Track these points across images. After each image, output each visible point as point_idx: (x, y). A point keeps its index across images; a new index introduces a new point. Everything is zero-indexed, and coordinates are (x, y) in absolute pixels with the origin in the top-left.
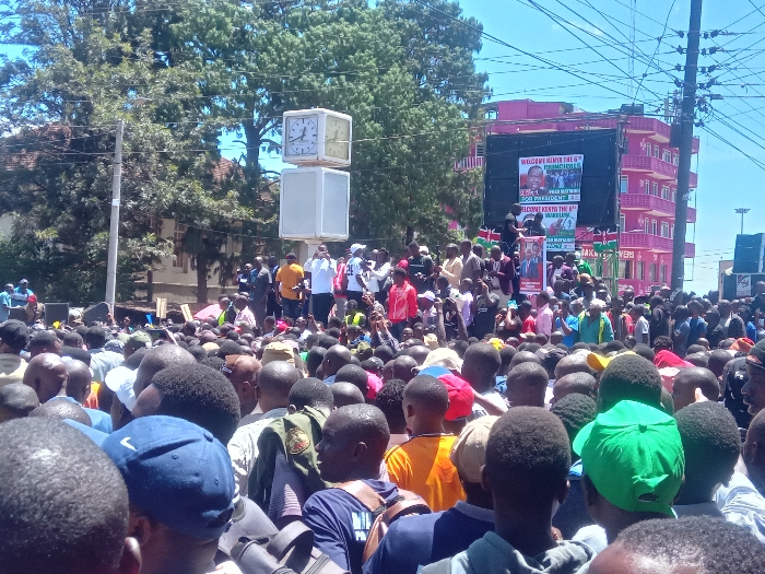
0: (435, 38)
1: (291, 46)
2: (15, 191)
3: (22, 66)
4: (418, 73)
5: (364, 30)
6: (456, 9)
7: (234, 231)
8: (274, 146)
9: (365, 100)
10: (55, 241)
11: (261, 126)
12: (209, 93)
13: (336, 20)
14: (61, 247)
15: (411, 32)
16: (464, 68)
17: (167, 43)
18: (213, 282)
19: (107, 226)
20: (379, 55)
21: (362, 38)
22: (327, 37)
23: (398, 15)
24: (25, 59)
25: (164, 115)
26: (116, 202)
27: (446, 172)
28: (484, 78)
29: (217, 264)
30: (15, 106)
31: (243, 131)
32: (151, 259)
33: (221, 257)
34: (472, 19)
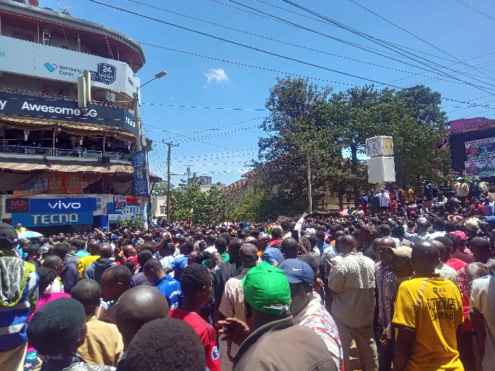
0: (420, 102)
1: (365, 115)
2: (277, 178)
3: (275, 137)
4: (416, 116)
5: (392, 104)
6: (428, 89)
7: (351, 182)
8: (361, 151)
9: (395, 129)
10: (291, 192)
11: (356, 144)
12: (336, 136)
13: (380, 103)
14: (293, 194)
15: (410, 102)
16: (434, 111)
17: (320, 122)
18: (345, 201)
19: (307, 185)
20: (399, 112)
21: (391, 107)
22: (378, 110)
23: (404, 96)
24: (277, 135)
25: (322, 146)
26: (309, 178)
27: (431, 152)
28: (444, 113)
29: (345, 195)
30: (275, 150)
31: (350, 148)
32: (323, 195)
33: (347, 192)
34: (436, 92)
